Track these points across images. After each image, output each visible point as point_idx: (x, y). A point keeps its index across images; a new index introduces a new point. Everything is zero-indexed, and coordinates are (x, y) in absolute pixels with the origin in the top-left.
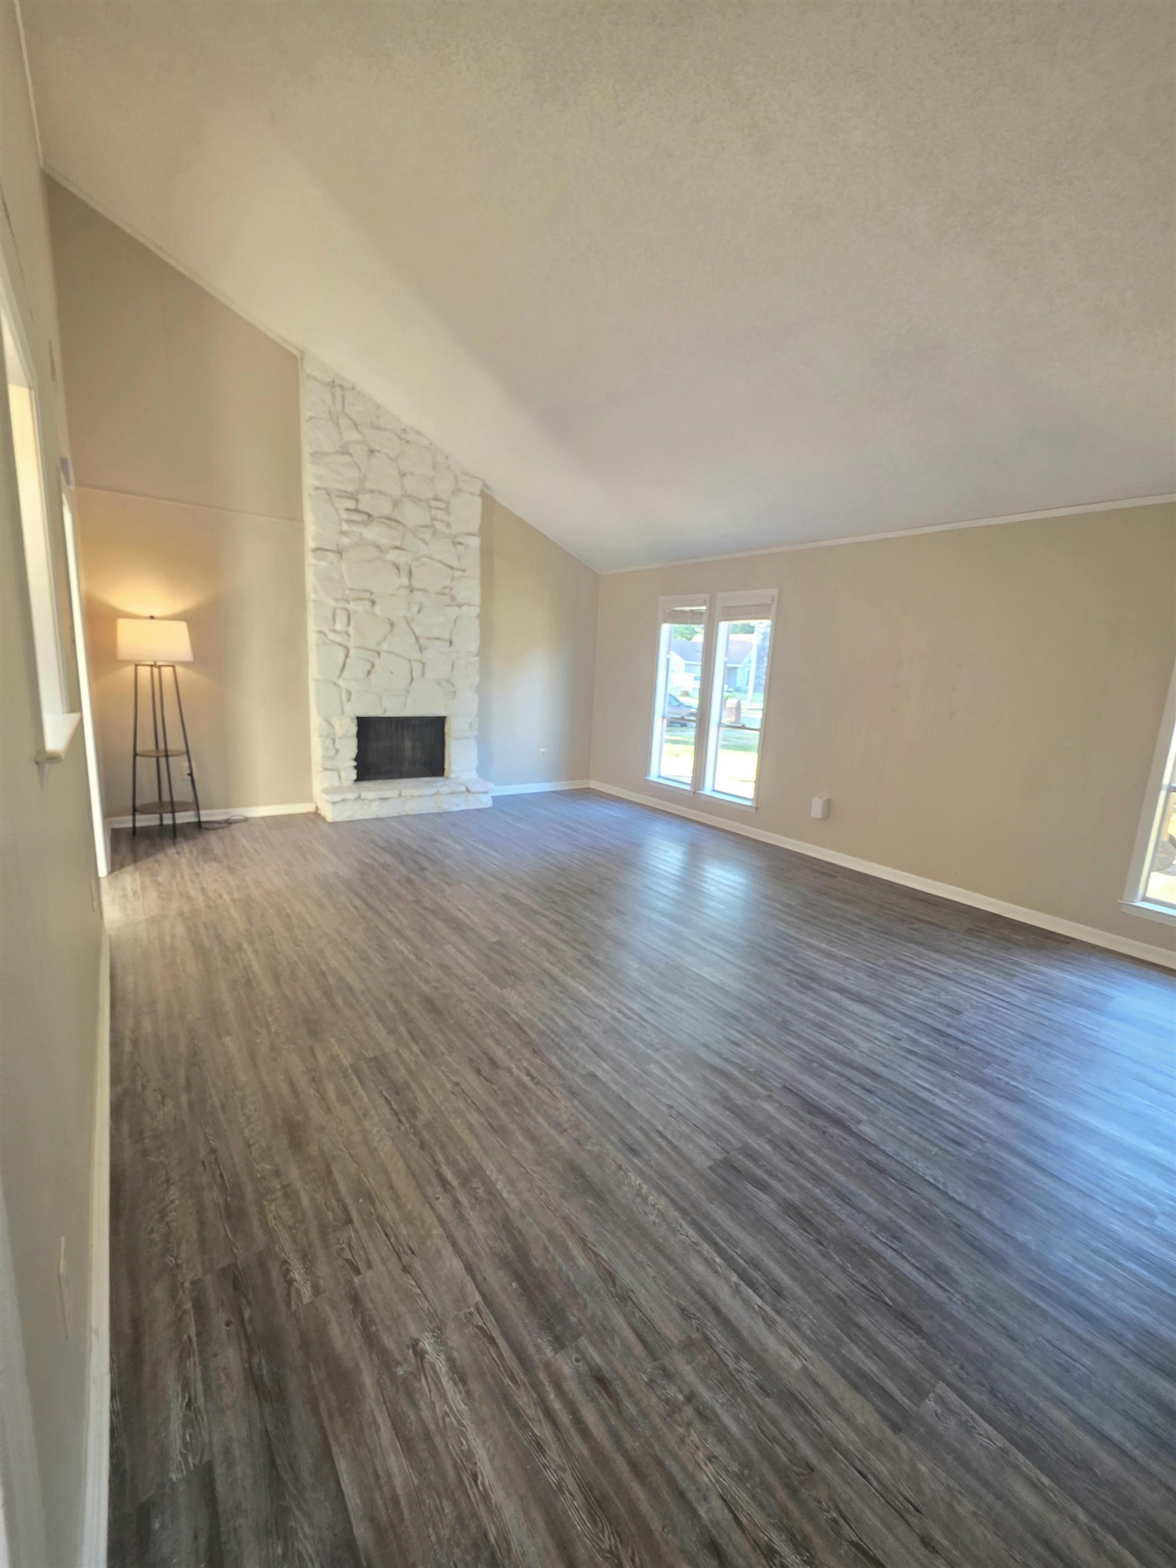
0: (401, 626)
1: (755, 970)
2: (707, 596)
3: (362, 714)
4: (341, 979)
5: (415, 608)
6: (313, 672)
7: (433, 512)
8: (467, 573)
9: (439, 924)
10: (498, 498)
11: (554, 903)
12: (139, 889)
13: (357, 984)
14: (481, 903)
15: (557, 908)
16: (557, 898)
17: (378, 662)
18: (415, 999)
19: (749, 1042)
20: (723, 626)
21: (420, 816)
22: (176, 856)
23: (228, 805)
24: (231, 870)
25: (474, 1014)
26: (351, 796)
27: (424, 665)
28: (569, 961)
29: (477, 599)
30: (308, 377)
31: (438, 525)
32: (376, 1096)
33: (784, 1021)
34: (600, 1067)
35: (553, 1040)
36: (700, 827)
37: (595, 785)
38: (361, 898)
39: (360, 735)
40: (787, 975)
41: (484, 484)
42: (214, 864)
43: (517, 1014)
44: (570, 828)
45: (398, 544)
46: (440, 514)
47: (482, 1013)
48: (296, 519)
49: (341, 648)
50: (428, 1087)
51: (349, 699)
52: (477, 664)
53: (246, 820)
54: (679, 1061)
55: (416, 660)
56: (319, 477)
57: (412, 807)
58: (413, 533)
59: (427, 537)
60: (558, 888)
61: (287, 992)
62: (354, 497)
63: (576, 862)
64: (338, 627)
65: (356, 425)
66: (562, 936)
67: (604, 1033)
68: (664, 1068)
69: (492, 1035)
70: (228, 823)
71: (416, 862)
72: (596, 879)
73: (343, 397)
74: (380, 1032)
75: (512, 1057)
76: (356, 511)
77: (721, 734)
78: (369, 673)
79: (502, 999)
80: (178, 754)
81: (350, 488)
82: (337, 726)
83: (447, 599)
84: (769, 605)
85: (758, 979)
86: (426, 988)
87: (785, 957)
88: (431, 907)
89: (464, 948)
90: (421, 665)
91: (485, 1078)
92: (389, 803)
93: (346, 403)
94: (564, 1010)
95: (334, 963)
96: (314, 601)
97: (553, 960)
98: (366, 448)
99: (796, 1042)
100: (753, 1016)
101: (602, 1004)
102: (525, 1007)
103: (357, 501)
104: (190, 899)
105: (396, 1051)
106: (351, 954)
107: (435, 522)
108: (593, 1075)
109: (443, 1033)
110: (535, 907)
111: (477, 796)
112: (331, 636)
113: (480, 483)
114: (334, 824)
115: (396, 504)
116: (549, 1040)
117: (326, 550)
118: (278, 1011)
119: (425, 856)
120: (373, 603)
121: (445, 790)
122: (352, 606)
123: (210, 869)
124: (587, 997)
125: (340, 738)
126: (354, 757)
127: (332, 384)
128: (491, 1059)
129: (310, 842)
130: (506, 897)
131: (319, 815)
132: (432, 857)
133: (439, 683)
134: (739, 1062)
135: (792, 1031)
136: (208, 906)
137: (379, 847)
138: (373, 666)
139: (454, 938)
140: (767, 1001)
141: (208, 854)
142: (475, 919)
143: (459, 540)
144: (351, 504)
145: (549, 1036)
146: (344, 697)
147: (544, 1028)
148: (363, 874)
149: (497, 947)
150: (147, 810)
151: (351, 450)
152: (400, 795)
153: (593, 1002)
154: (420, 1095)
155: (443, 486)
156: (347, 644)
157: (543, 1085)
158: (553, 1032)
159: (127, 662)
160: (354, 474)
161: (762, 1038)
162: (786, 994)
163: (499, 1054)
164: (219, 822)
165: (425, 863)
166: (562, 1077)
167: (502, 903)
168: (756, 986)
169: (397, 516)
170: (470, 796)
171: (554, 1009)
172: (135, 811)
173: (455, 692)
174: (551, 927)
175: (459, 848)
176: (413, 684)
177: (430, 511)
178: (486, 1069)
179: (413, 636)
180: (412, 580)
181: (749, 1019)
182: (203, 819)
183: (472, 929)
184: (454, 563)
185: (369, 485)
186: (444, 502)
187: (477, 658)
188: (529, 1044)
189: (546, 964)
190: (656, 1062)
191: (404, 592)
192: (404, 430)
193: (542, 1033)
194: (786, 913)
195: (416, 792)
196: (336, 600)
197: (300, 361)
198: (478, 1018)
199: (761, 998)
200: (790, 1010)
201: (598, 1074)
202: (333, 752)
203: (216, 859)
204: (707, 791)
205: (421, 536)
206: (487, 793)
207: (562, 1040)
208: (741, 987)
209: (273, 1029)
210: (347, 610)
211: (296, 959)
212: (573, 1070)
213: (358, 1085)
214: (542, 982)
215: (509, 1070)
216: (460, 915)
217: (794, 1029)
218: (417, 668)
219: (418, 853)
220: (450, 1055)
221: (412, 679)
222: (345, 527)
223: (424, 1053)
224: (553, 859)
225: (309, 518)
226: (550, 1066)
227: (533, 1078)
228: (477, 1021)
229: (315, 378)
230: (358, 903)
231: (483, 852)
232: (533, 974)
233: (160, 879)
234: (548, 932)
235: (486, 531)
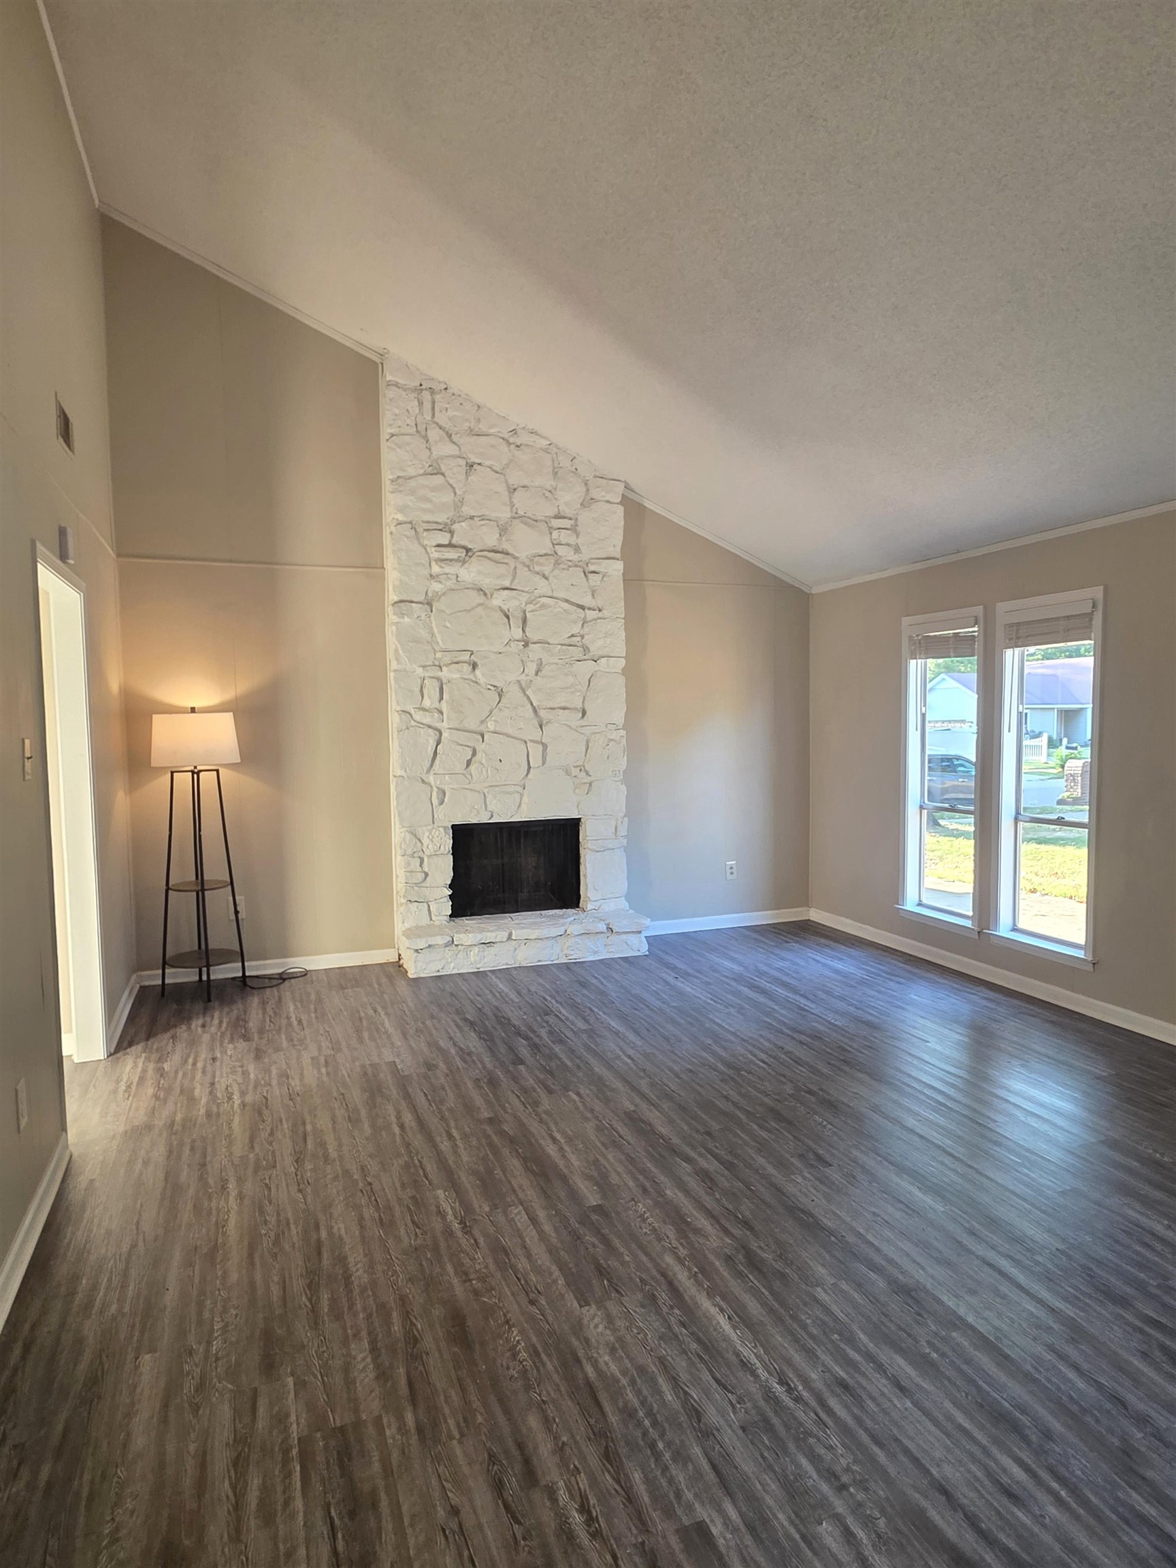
0: (513, 693)
1: (1070, 1311)
2: (979, 610)
3: (458, 821)
4: (342, 1260)
5: (531, 668)
6: (395, 767)
7: (555, 534)
8: (605, 613)
9: (515, 1164)
10: (647, 504)
11: (709, 1134)
12: (136, 1080)
13: (360, 1275)
14: (590, 1128)
15: (711, 1145)
16: (715, 1126)
17: (480, 747)
18: (438, 1312)
19: (1042, 1496)
20: (1011, 657)
21: (538, 970)
22: (200, 1029)
23: (285, 953)
24: (259, 1054)
25: (523, 1355)
26: (440, 940)
27: (545, 746)
28: (712, 1257)
29: (621, 649)
30: (389, 384)
31: (561, 551)
32: (319, 1514)
33: (1128, 1451)
34: (721, 1511)
35: (645, 1433)
36: (992, 995)
37: (816, 915)
38: (414, 1109)
39: (457, 851)
40: (1142, 1331)
41: (627, 487)
42: (241, 1045)
43: (595, 1364)
44: (763, 992)
45: (507, 583)
46: (564, 537)
47: (537, 1354)
48: (373, 565)
49: (430, 731)
50: (405, 1508)
51: (442, 802)
52: (624, 742)
53: (305, 974)
54: (882, 1523)
55: (532, 741)
56: (401, 509)
57: (527, 956)
58: (528, 567)
59: (547, 570)
60: (721, 1104)
61: (258, 1277)
62: (447, 528)
63: (764, 1056)
64: (427, 703)
65: (450, 436)
66: (709, 1202)
67: (744, 1429)
68: (848, 1535)
69: (541, 1406)
70: (283, 978)
71: (511, 1049)
72: (789, 1088)
73: (433, 403)
74: (365, 1374)
75: (564, 1463)
76: (450, 545)
77: (1021, 832)
78: (469, 763)
79: (578, 1328)
80: (219, 886)
81: (442, 518)
82: (426, 841)
83: (577, 652)
84: (1090, 616)
85: (1076, 1333)
86: (459, 1290)
87: (1141, 1287)
88: (511, 1133)
89: (541, 1214)
90: (541, 747)
91: (507, 1507)
92: (493, 950)
93: (437, 409)
94: (680, 1364)
95: (340, 1227)
96: (395, 671)
97: (683, 1252)
98: (463, 462)
99: (1150, 1511)
100: (1057, 1426)
101: (754, 1360)
102: (613, 1351)
103: (452, 533)
104: (192, 1100)
105: (379, 1419)
106: (369, 1212)
107: (559, 549)
108: (702, 1529)
109: (463, 1389)
110: (676, 1140)
111: (624, 937)
112: (418, 716)
113: (622, 486)
114: (417, 980)
115: (503, 530)
116: (638, 1433)
117: (412, 602)
118: (234, 1312)
119: (527, 1038)
120: (474, 666)
121: (574, 929)
122: (445, 674)
123: (234, 1050)
124: (726, 1339)
125: (429, 856)
126: (449, 882)
127: (419, 389)
128: (527, 1462)
129: (375, 1011)
130: (633, 1120)
131: (400, 966)
132: (537, 1040)
133: (568, 773)
134: (1012, 1544)
135: (1144, 1479)
136: (209, 1115)
137: (466, 1020)
138: (474, 753)
139: (530, 1193)
140: (1092, 1392)
141: (239, 1030)
142: (573, 1158)
143: (592, 568)
144: (444, 538)
145: (639, 1424)
146: (435, 801)
147: (636, 1402)
148: (430, 1066)
149: (594, 1217)
150: (181, 961)
151: (444, 469)
152: (510, 938)
153: (737, 1354)
154: (388, 1525)
155: (568, 499)
156: (438, 725)
157: (605, 1541)
158: (650, 1413)
159: (162, 769)
160: (448, 498)
161: (1074, 1491)
162: (1136, 1380)
163: (544, 1450)
164: (270, 978)
165: (524, 1051)
166: (643, 1524)
167: (623, 1130)
168: (1070, 1350)
169: (506, 546)
170: (614, 938)
171: (662, 1361)
172: (165, 964)
173: (590, 784)
174: (692, 1183)
175: (581, 1025)
176: (529, 776)
177: (551, 533)
178: (512, 1483)
179: (529, 706)
180: (527, 630)
181: (1048, 1435)
182: (247, 974)
183: (564, 1179)
184: (587, 600)
185: (466, 510)
186: (570, 519)
187: (623, 733)
188: (601, 1435)
189: (669, 1259)
190: (838, 1519)
191: (517, 647)
192: (514, 432)
193: (628, 1414)
194: (1150, 1182)
195: (534, 934)
196: (424, 667)
197: (380, 366)
198: (528, 1364)
199: (1081, 1384)
200: (1142, 1421)
201: (714, 1531)
202: (421, 876)
203: (246, 1038)
204: (1003, 929)
205: (537, 568)
206: (640, 932)
207: (662, 1435)
208: (1039, 1349)
209: (215, 1345)
210: (438, 679)
211: (290, 1215)
212: (669, 1513)
213: (299, 1484)
214: (653, 1298)
215: (551, 1492)
216: (551, 1150)
217: (1150, 1474)
218: (535, 752)
219: (519, 1034)
220: (460, 1442)
221: (529, 767)
222: (436, 569)
223: (420, 1430)
224: (725, 1049)
225: (390, 562)
226: (629, 1499)
227: (590, 1520)
228: (524, 1372)
229: (397, 385)
230: (408, 1118)
231: (617, 1033)
232: (642, 1280)
233: (166, 1066)
234: (687, 1193)
235: (632, 552)
